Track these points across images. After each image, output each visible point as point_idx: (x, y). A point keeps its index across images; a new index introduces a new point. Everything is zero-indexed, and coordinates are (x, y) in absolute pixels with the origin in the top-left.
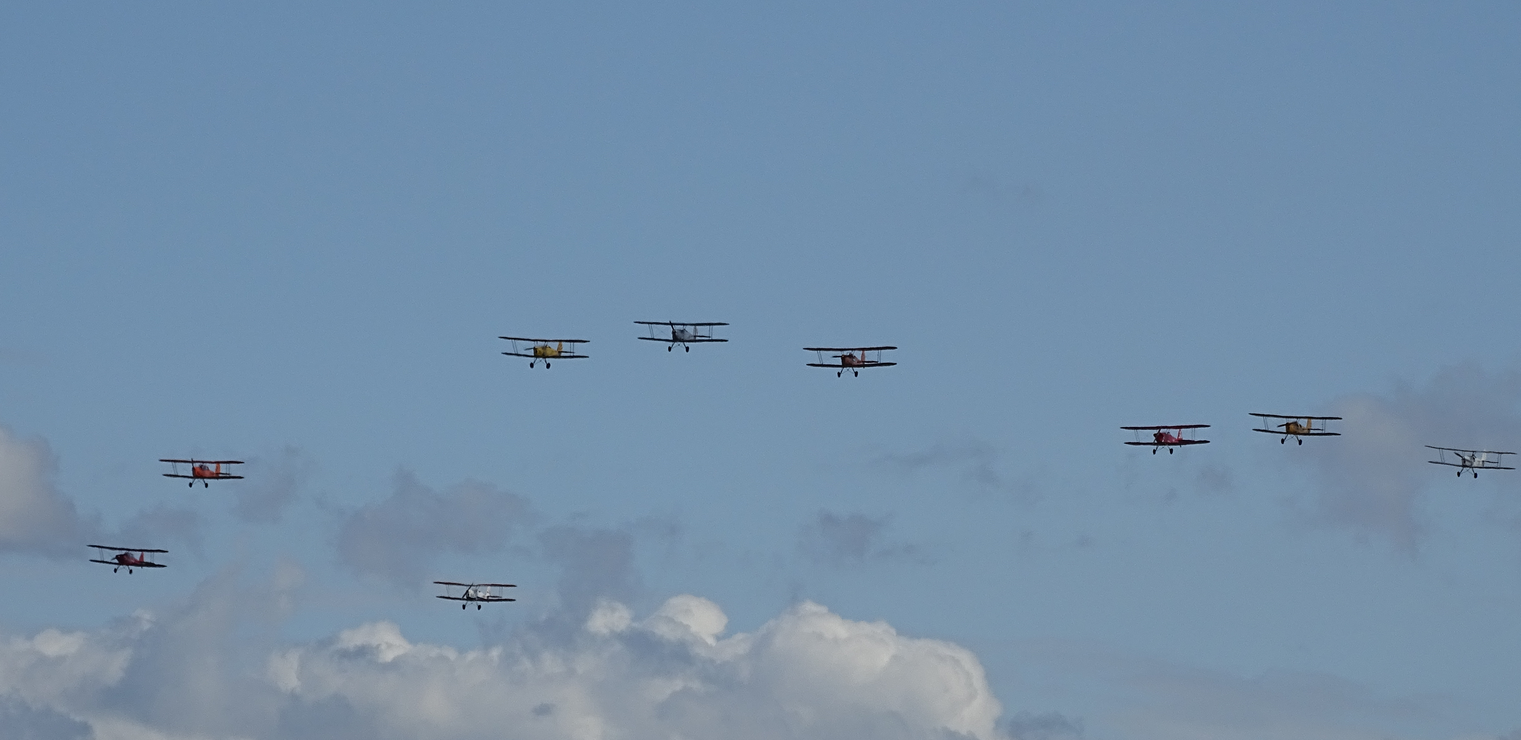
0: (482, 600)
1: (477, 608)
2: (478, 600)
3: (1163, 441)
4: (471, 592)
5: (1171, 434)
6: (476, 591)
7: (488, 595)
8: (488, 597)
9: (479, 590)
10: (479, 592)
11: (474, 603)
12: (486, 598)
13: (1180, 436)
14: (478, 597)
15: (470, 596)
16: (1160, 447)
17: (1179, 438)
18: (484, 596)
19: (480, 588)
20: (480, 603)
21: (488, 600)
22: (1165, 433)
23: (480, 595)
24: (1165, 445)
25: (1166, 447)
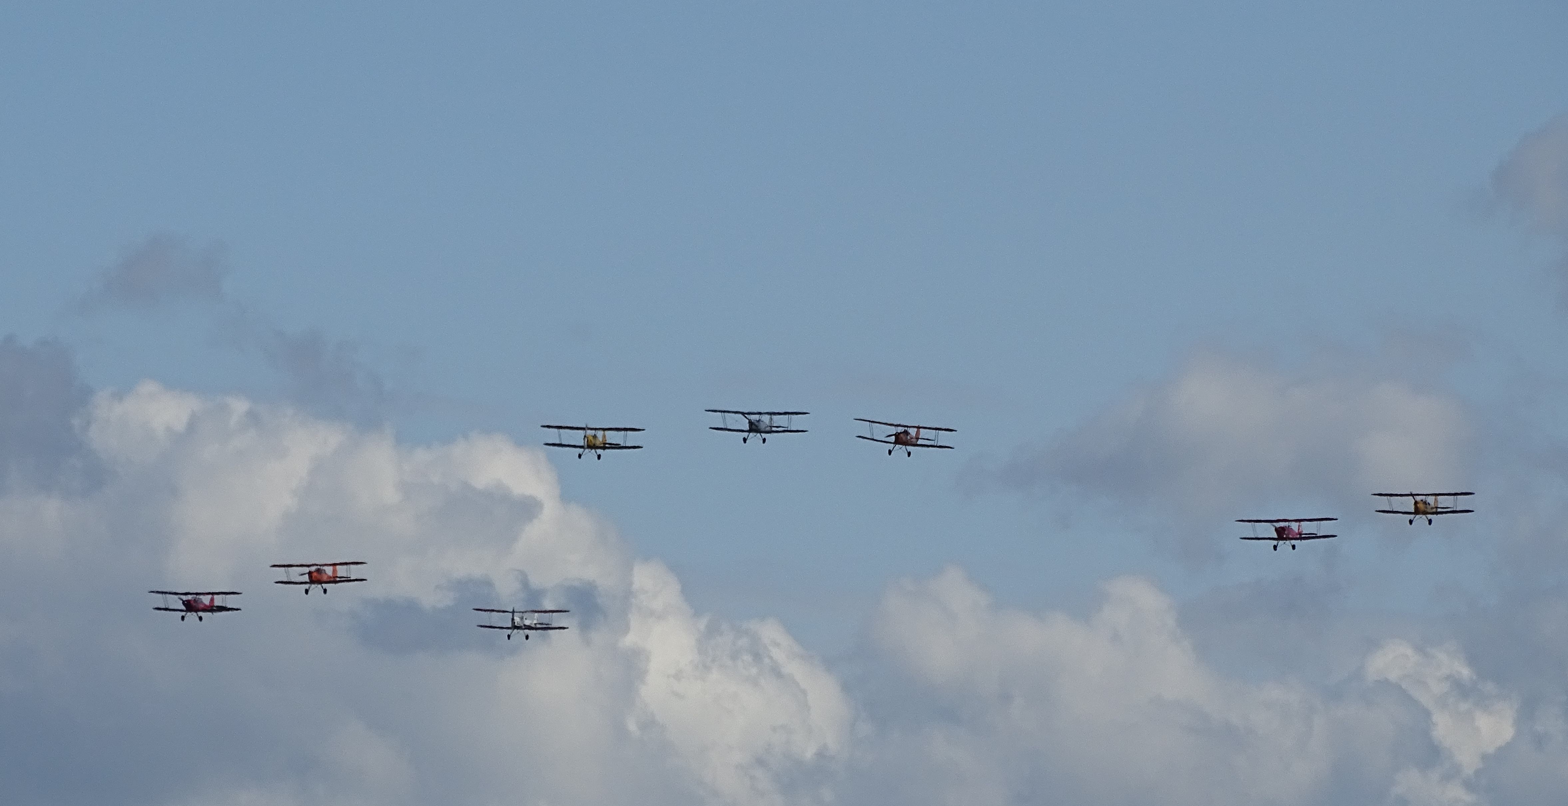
0: (529, 628)
1: (525, 638)
2: (524, 629)
3: (1285, 536)
4: (517, 619)
5: (1293, 528)
6: (522, 618)
7: (535, 622)
8: (535, 624)
9: (525, 618)
10: (526, 619)
11: (521, 631)
12: (533, 626)
13: (1300, 528)
14: (525, 625)
15: (516, 624)
16: (1281, 542)
17: (1300, 531)
18: (531, 624)
19: (525, 615)
20: (527, 632)
21: (536, 629)
22: (1286, 527)
23: (527, 623)
24: (1287, 540)
25: (1288, 542)
